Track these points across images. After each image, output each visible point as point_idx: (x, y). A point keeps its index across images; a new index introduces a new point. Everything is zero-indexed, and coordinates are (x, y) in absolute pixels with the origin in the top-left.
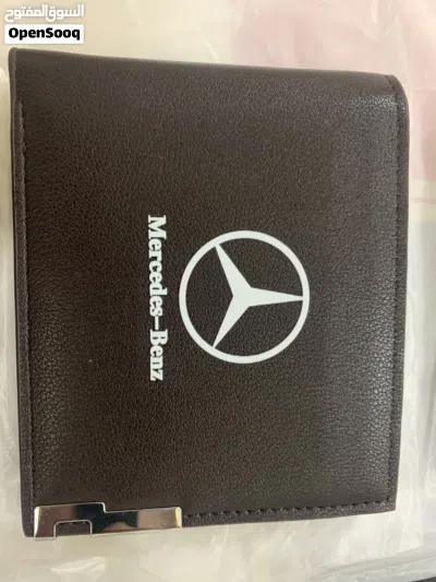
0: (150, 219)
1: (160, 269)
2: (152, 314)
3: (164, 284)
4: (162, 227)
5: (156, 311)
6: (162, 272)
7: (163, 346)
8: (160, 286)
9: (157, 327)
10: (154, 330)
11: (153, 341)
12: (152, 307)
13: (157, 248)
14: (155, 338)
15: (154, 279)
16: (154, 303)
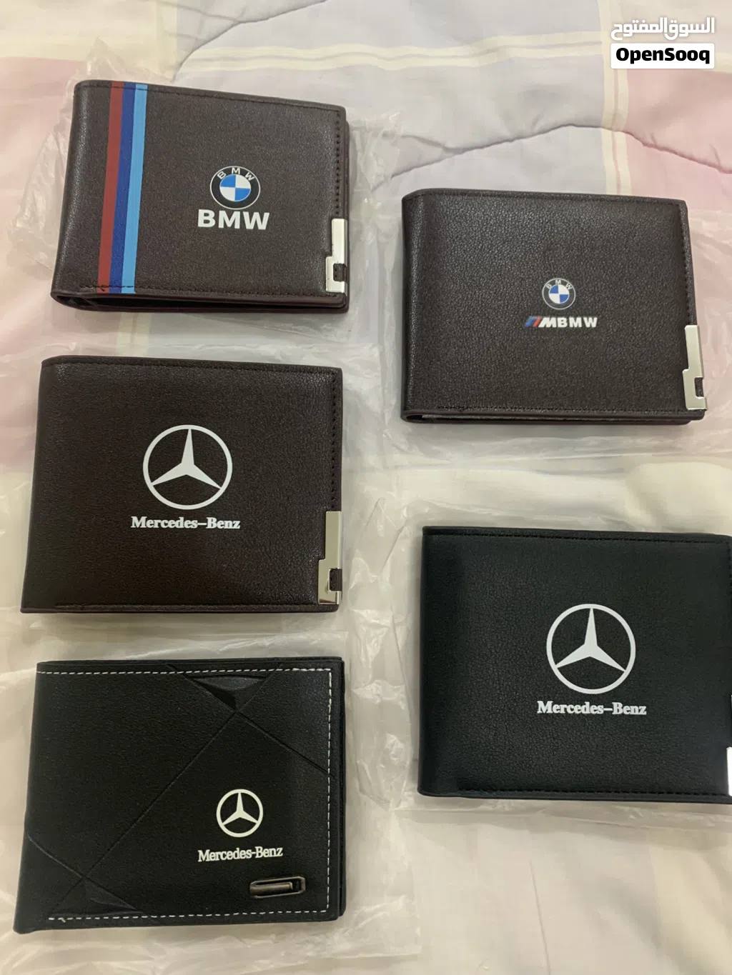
0: (133, 526)
1: (166, 521)
2: (196, 527)
3: (176, 519)
4: (139, 519)
5: (194, 524)
6: (169, 520)
7: (218, 521)
8: (178, 521)
9: (205, 524)
10: (207, 526)
11: (214, 527)
12: (192, 527)
13: (152, 523)
14: (212, 525)
15: (173, 525)
16: (189, 525)
